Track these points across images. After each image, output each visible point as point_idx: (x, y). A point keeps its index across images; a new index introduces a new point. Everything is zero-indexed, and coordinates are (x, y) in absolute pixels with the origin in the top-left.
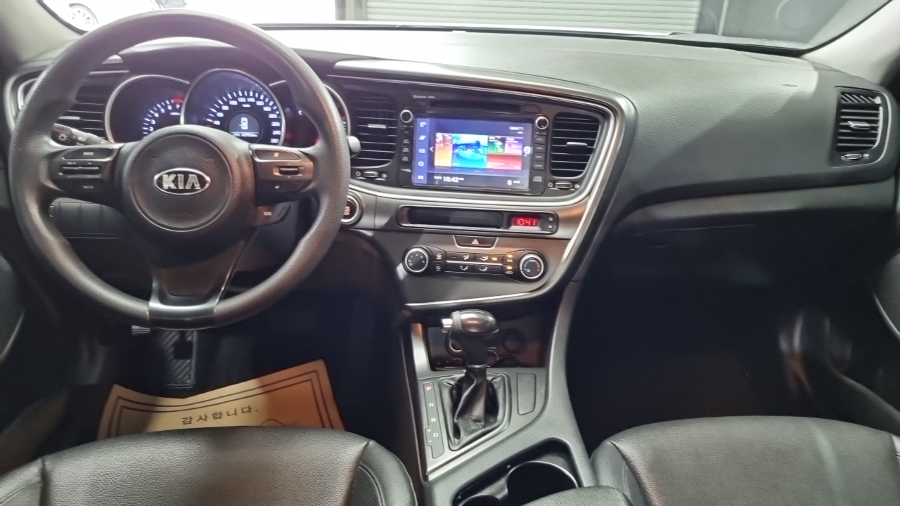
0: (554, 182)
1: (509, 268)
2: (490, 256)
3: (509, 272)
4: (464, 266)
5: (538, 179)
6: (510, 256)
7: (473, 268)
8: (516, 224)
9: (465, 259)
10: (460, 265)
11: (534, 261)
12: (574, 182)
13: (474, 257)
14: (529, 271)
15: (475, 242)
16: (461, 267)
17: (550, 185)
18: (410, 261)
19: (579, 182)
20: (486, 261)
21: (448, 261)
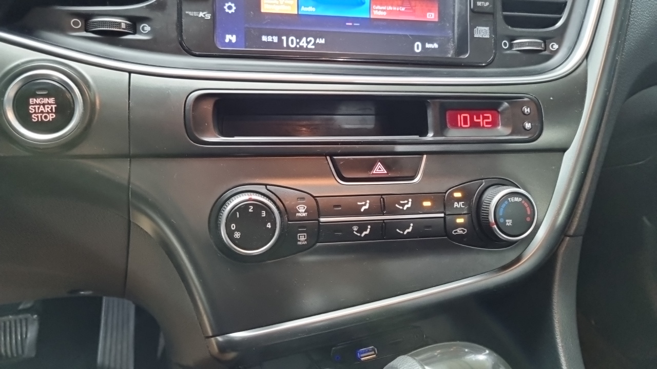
0: (512, 39)
1: (460, 220)
2: (418, 197)
3: (459, 231)
4: (362, 226)
5: (482, 32)
6: (458, 195)
7: (383, 231)
8: (455, 125)
9: (362, 210)
10: (350, 225)
11: (517, 199)
12: (546, 39)
13: (383, 205)
14: (509, 222)
15: (379, 169)
16: (355, 228)
17: (505, 44)
18: (233, 226)
19: (560, 36)
20: (409, 211)
21: (322, 220)
